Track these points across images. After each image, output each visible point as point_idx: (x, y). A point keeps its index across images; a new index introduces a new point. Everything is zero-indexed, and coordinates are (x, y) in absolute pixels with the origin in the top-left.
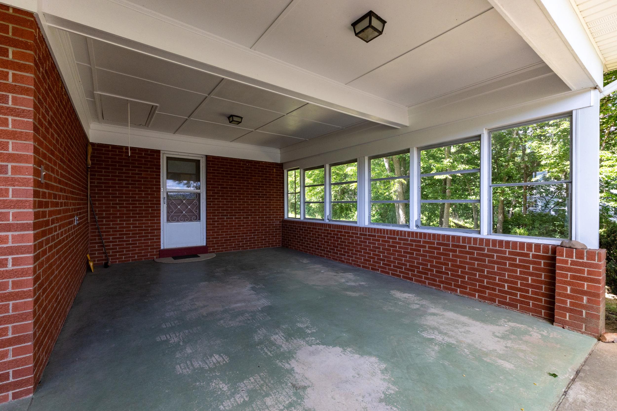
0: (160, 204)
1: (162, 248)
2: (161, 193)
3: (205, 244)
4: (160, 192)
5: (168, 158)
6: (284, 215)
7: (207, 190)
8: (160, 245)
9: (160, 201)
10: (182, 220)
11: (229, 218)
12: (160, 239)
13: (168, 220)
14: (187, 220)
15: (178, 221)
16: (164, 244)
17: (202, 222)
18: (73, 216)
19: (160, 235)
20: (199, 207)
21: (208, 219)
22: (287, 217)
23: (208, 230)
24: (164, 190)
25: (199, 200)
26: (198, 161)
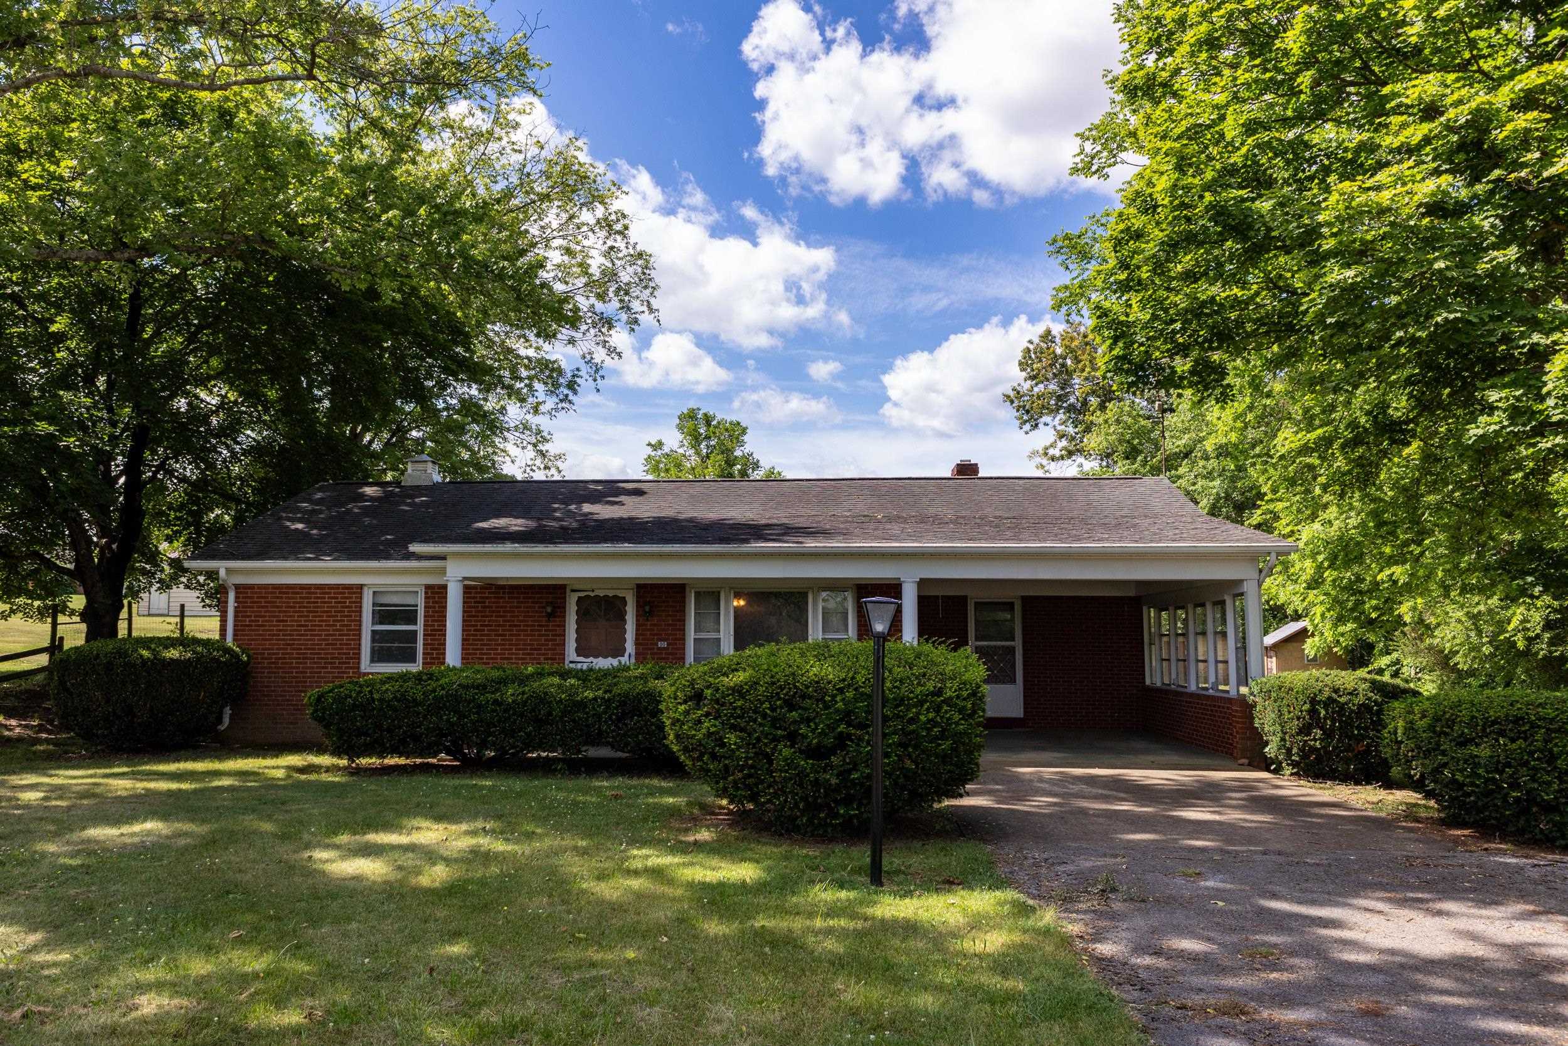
3: (1022, 716)
5: (976, 604)
6: (1144, 680)
7: (1024, 642)
10: (993, 682)
11: (1054, 681)
17: (1018, 685)
20: (1013, 666)
21: (1025, 681)
22: (1148, 682)
23: (1026, 696)
24: (972, 644)
25: (1014, 655)
26: (1012, 604)
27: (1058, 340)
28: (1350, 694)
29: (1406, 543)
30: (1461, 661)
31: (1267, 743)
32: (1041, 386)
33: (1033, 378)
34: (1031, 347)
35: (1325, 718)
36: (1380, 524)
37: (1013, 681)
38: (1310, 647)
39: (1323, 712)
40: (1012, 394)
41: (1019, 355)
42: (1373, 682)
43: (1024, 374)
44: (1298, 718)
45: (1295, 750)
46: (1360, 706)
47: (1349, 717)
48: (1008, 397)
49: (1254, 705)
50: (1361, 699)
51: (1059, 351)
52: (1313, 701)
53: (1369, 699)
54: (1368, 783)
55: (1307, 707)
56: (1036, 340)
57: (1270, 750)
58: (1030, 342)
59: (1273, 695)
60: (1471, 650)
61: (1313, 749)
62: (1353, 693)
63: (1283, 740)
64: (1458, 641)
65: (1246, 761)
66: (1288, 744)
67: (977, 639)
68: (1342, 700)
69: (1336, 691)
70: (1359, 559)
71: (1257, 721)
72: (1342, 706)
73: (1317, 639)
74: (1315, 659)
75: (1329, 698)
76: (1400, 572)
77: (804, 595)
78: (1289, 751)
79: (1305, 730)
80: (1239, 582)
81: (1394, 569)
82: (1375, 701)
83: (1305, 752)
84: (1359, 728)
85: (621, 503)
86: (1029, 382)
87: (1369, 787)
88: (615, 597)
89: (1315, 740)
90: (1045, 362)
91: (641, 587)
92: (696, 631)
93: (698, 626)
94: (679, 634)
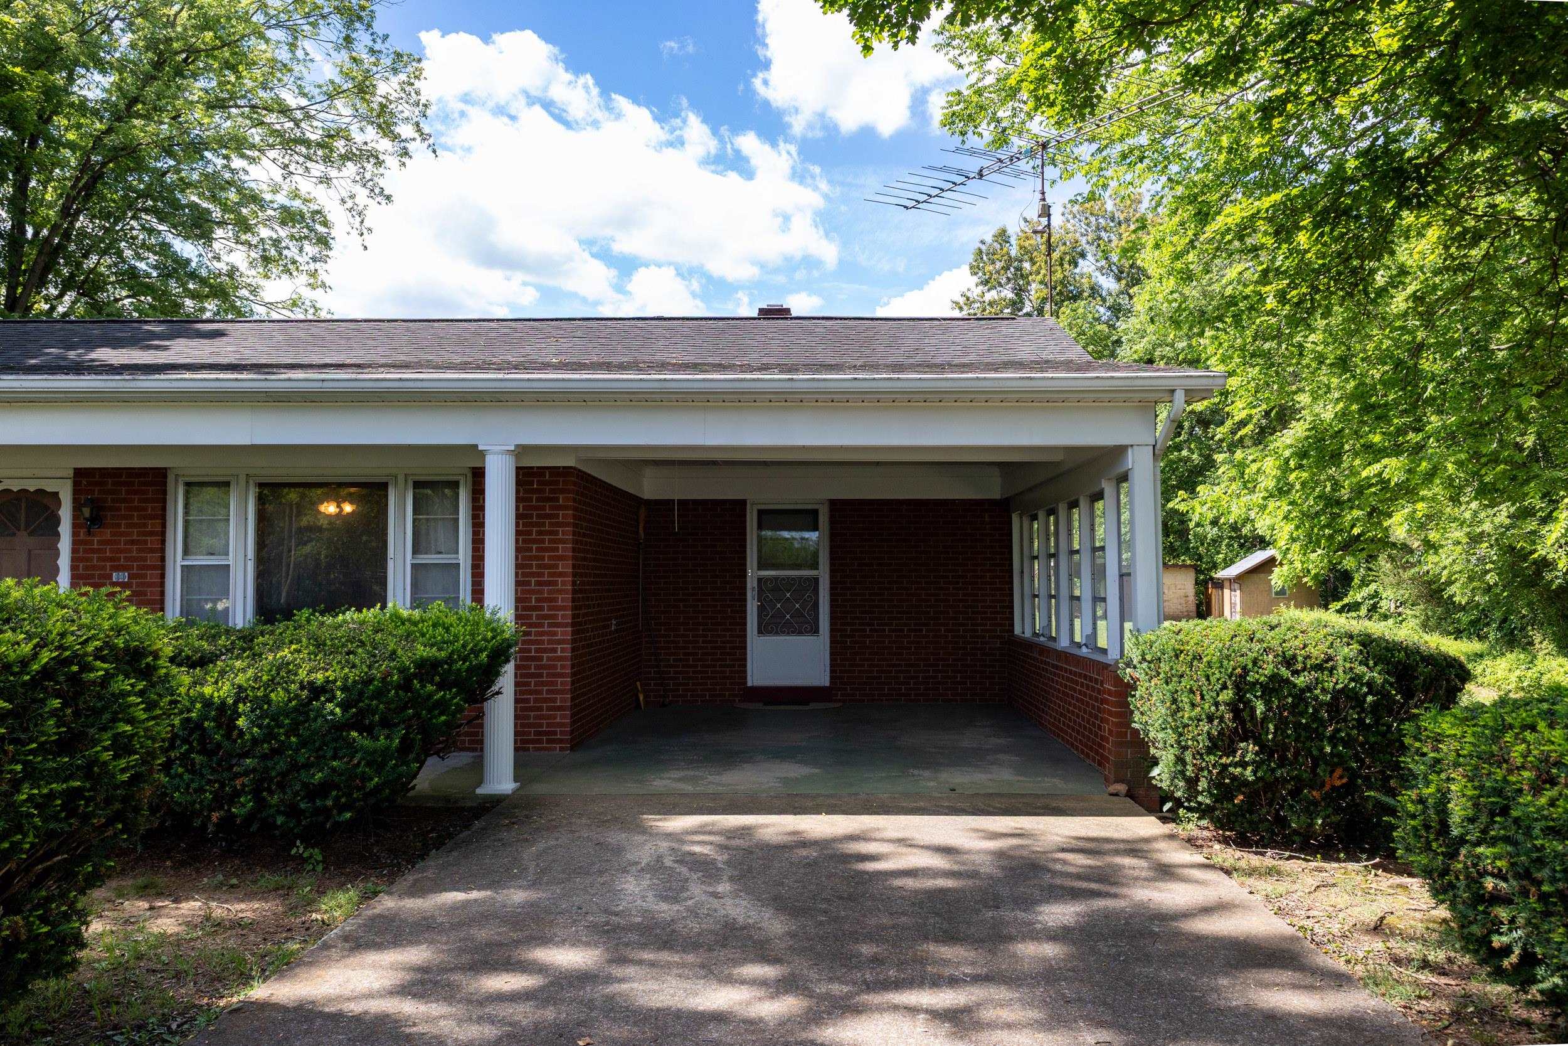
0: (745, 600)
1: (749, 684)
2: (749, 580)
3: (827, 684)
4: (745, 576)
5: (761, 513)
6: (1012, 625)
7: (832, 571)
8: (746, 678)
9: (745, 594)
10: (783, 632)
11: (876, 630)
12: (745, 666)
13: (760, 632)
14: (793, 632)
15: (777, 633)
16: (752, 676)
17: (821, 637)
18: (610, 619)
19: (745, 659)
20: (816, 606)
21: (833, 630)
22: (1017, 630)
23: (833, 654)
24: (753, 574)
25: (816, 590)
26: (815, 513)
27: (1013, 241)
28: (1319, 667)
29: (1401, 431)
30: (1458, 593)
31: (1155, 762)
32: (994, 293)
33: (985, 283)
34: (984, 248)
35: (1265, 719)
36: (1367, 409)
37: (815, 631)
38: (1278, 578)
39: (1260, 708)
40: (962, 300)
41: (971, 258)
42: (1366, 641)
43: (975, 279)
44: (1210, 719)
45: (1203, 784)
46: (1337, 694)
47: (1315, 717)
48: (957, 303)
49: (1132, 686)
50: (1340, 680)
51: (1014, 252)
52: (1241, 684)
53: (1357, 679)
54: (1352, 858)
55: (1227, 695)
56: (989, 239)
57: (1161, 775)
58: (983, 242)
59: (1164, 667)
60: (1471, 579)
61: (1240, 783)
62: (1325, 665)
63: (1180, 760)
64: (1457, 568)
65: (1122, 788)
66: (1190, 771)
67: (761, 567)
68: (1301, 681)
69: (1289, 661)
70: (1336, 457)
71: (1137, 716)
72: (1301, 695)
73: (1285, 568)
74: (1282, 592)
75: (1274, 677)
76: (1393, 468)
77: (384, 486)
78: (1192, 783)
79: (1222, 743)
80: (1119, 452)
81: (1385, 461)
82: (1370, 684)
83: (1224, 789)
84: (1333, 740)
85: (166, 348)
86: (981, 288)
87: (1351, 866)
88: (40, 492)
89: (1243, 764)
90: (998, 265)
91: (81, 476)
92: (186, 552)
93: (192, 544)
94: (152, 559)
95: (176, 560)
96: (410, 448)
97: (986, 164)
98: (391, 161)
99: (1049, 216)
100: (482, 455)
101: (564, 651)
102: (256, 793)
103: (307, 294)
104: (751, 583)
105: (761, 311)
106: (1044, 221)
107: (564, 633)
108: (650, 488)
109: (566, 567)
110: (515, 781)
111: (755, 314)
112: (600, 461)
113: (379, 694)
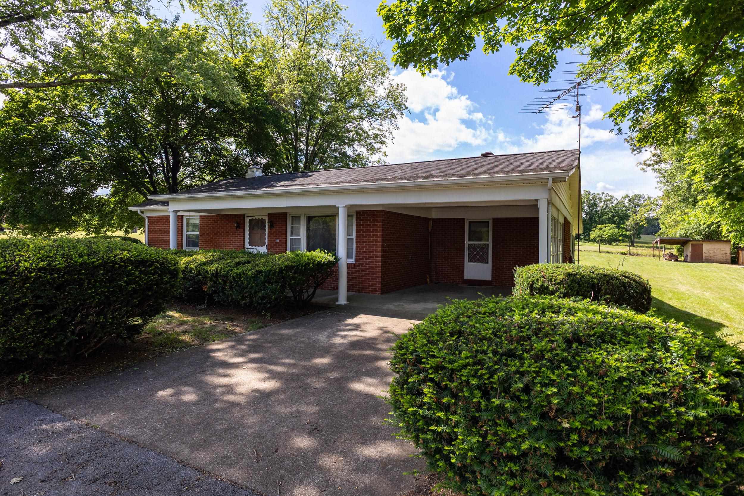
0: (464, 251)
1: (465, 278)
3: (490, 280)
4: (464, 243)
5: (470, 222)
7: (493, 242)
8: (463, 276)
9: (464, 249)
12: (464, 272)
13: (469, 262)
14: (479, 262)
15: (475, 262)
16: (466, 276)
17: (488, 264)
18: (408, 256)
19: (464, 270)
20: (487, 253)
21: (493, 262)
23: (493, 270)
24: (467, 242)
25: (488, 249)
26: (488, 222)
37: (486, 262)
67: (469, 240)
88: (261, 219)
91: (269, 214)
92: (292, 234)
93: (294, 232)
94: (284, 236)
95: (289, 237)
96: (322, 206)
97: (560, 94)
98: (399, 116)
99: (580, 110)
100: (338, 208)
101: (379, 265)
102: (250, 298)
103: (383, 158)
104: (466, 245)
105: (482, 155)
106: (578, 113)
107: (379, 260)
108: (434, 215)
109: (380, 240)
110: (348, 301)
111: (480, 155)
112: (404, 208)
113: (274, 274)
